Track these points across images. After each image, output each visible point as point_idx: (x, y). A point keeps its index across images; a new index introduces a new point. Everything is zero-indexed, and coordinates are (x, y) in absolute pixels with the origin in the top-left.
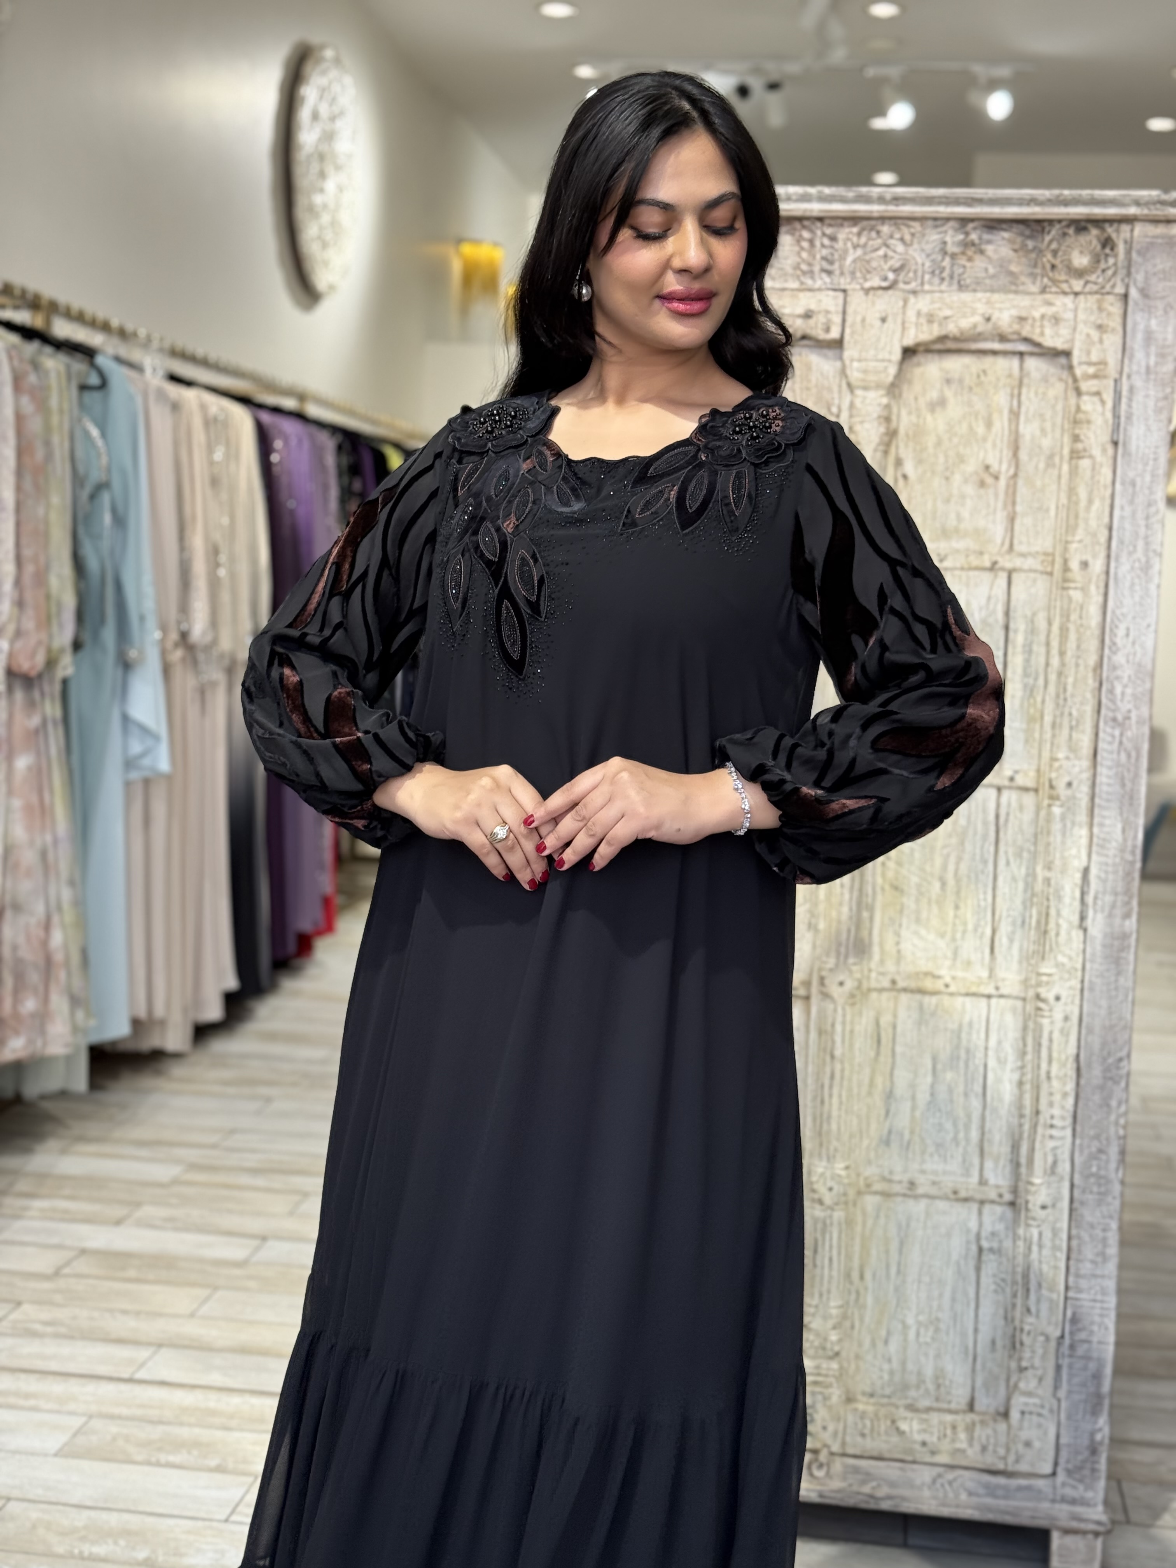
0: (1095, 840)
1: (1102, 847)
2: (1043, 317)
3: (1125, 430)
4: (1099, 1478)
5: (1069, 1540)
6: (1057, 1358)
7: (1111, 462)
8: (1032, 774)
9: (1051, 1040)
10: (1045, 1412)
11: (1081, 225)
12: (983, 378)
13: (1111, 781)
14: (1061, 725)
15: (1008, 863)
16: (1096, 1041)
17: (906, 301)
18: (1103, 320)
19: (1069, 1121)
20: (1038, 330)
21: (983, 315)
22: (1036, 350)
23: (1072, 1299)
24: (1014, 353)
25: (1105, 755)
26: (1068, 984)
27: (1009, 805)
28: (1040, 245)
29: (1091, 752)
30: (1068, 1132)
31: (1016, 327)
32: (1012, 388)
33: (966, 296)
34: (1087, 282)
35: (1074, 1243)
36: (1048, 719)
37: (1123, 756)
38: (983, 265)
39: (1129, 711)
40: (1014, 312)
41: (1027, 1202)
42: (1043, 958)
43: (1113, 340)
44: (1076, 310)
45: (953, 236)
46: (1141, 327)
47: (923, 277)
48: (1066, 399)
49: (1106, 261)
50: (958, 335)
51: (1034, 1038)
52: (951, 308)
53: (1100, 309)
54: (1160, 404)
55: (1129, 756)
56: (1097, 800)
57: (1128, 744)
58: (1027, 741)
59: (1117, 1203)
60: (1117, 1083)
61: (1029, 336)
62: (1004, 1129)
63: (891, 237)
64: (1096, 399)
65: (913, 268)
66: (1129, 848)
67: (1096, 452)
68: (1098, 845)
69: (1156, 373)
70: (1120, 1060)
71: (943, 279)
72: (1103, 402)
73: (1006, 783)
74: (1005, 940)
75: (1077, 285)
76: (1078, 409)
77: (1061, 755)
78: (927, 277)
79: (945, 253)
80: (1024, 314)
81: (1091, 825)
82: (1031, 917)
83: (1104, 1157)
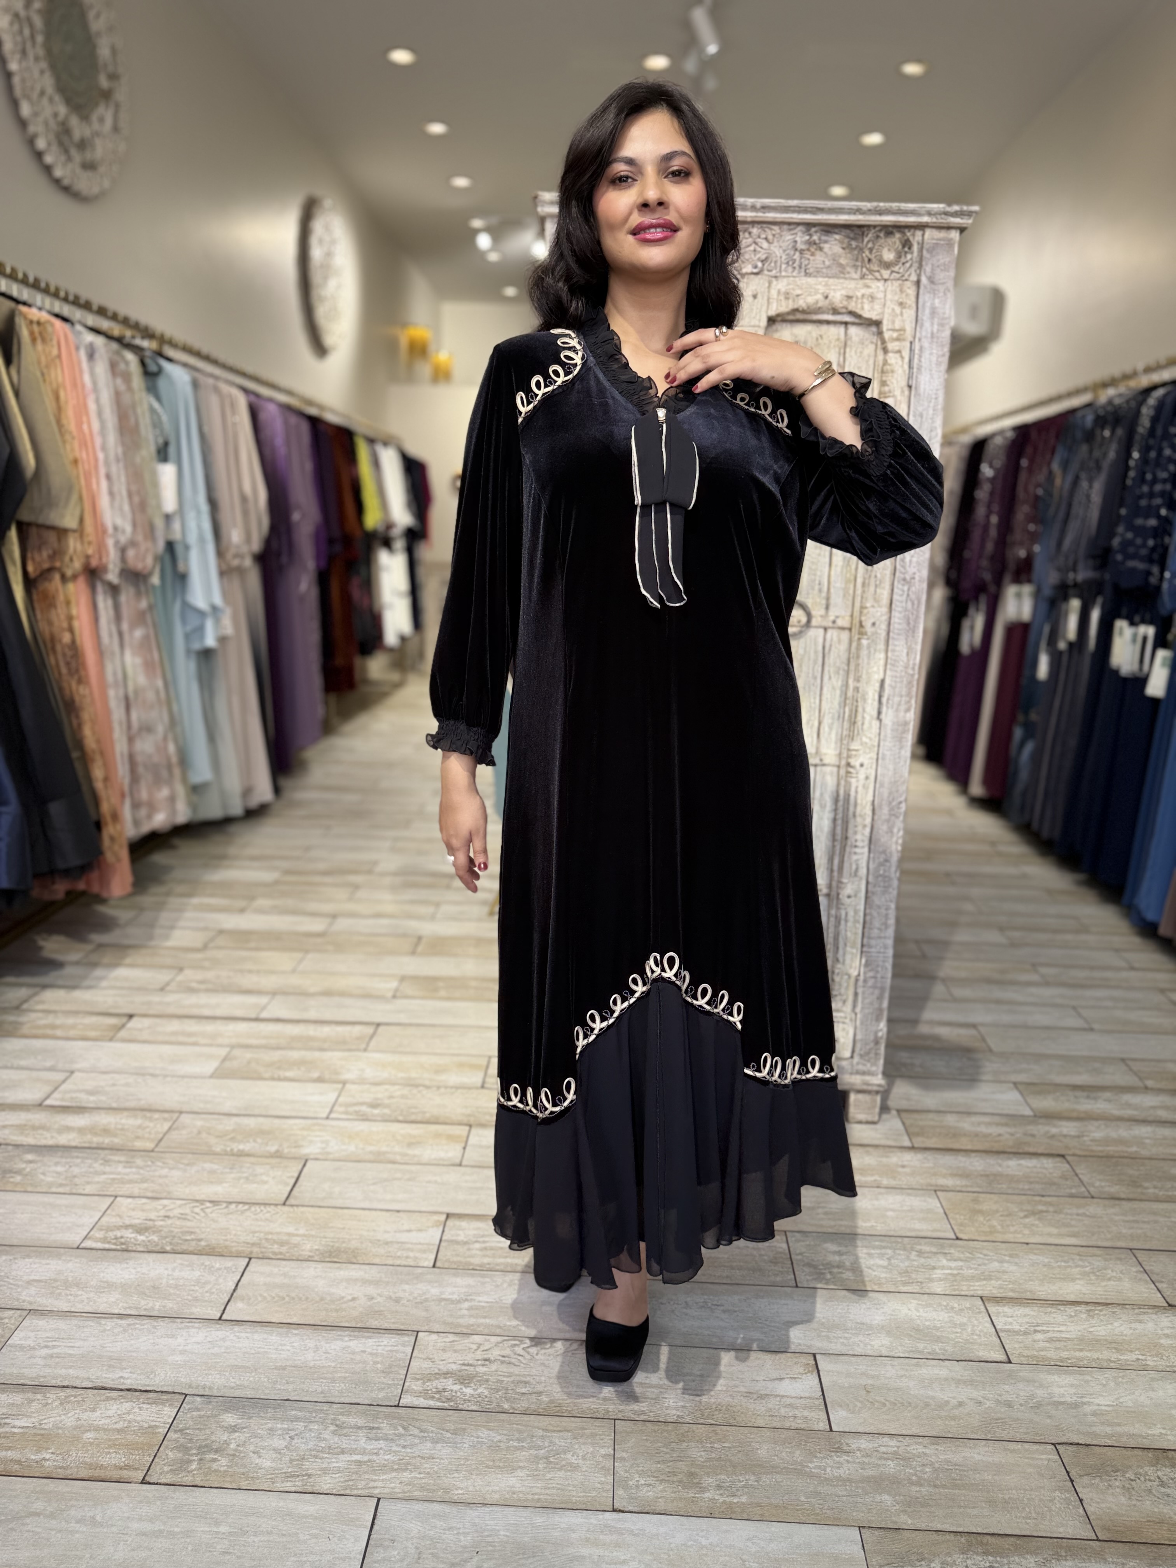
0: (889, 661)
1: (893, 665)
2: (863, 296)
3: (917, 377)
4: (879, 1059)
5: (860, 1096)
6: (856, 988)
7: (906, 400)
8: (848, 619)
9: (856, 792)
10: (847, 1021)
11: (889, 230)
12: (820, 341)
13: (901, 621)
14: (869, 585)
15: (830, 678)
16: (885, 792)
17: (770, 283)
18: (903, 299)
19: (866, 842)
20: (859, 306)
21: (823, 293)
22: (857, 321)
23: (866, 952)
24: (841, 323)
25: (898, 604)
26: (869, 756)
27: (832, 640)
28: (860, 245)
29: (889, 602)
30: (866, 850)
31: (845, 303)
32: (840, 349)
33: (811, 280)
34: (893, 272)
35: (868, 918)
36: (859, 581)
37: (909, 604)
38: (822, 259)
39: (914, 574)
40: (844, 292)
41: (838, 894)
42: (853, 739)
43: (910, 314)
44: (885, 292)
45: (801, 237)
46: (928, 304)
47: (781, 267)
48: (876, 356)
49: (905, 256)
50: (805, 308)
51: (845, 791)
52: (801, 289)
53: (902, 291)
54: (940, 359)
55: (913, 604)
56: (891, 634)
57: (913, 596)
58: (844, 596)
59: (895, 893)
60: (897, 817)
61: (854, 310)
62: (824, 849)
63: (759, 237)
64: (898, 355)
65: (774, 259)
66: (911, 666)
67: (897, 393)
68: (891, 664)
69: (938, 338)
70: (900, 803)
71: (794, 268)
72: (902, 358)
73: (830, 625)
74: (827, 729)
75: (886, 273)
76: (885, 362)
77: (868, 605)
78: (784, 266)
79: (796, 250)
80: (850, 294)
81: (887, 651)
82: (844, 713)
83: (888, 864)
